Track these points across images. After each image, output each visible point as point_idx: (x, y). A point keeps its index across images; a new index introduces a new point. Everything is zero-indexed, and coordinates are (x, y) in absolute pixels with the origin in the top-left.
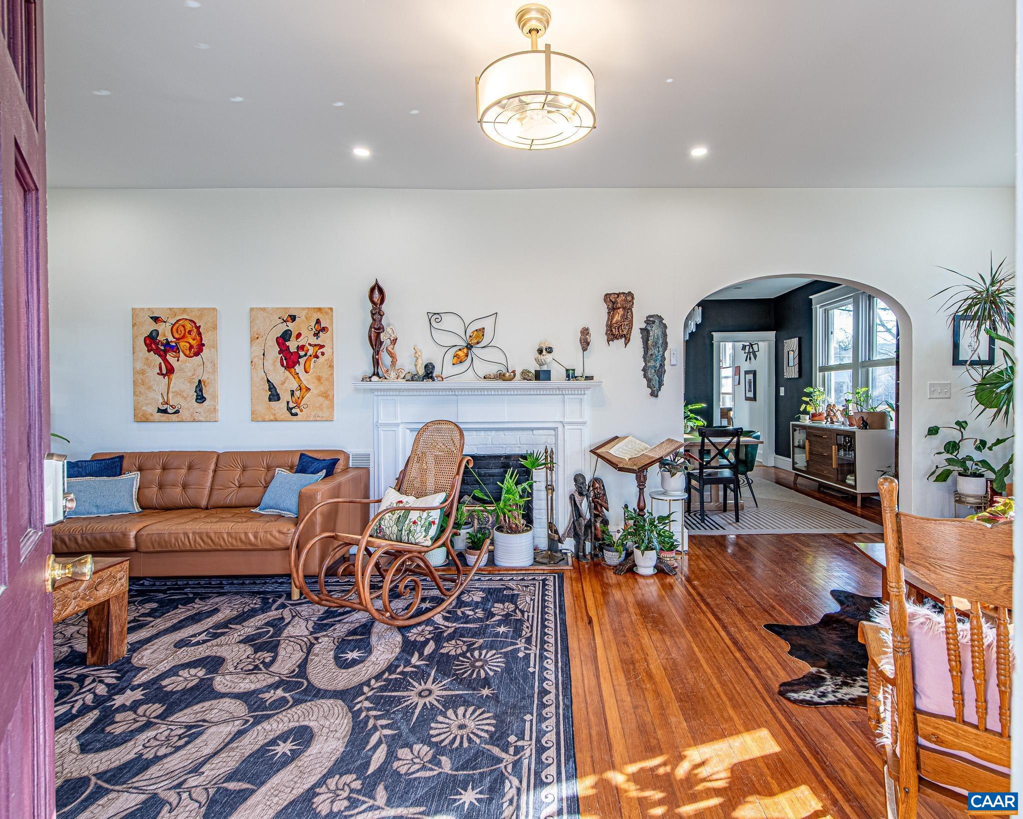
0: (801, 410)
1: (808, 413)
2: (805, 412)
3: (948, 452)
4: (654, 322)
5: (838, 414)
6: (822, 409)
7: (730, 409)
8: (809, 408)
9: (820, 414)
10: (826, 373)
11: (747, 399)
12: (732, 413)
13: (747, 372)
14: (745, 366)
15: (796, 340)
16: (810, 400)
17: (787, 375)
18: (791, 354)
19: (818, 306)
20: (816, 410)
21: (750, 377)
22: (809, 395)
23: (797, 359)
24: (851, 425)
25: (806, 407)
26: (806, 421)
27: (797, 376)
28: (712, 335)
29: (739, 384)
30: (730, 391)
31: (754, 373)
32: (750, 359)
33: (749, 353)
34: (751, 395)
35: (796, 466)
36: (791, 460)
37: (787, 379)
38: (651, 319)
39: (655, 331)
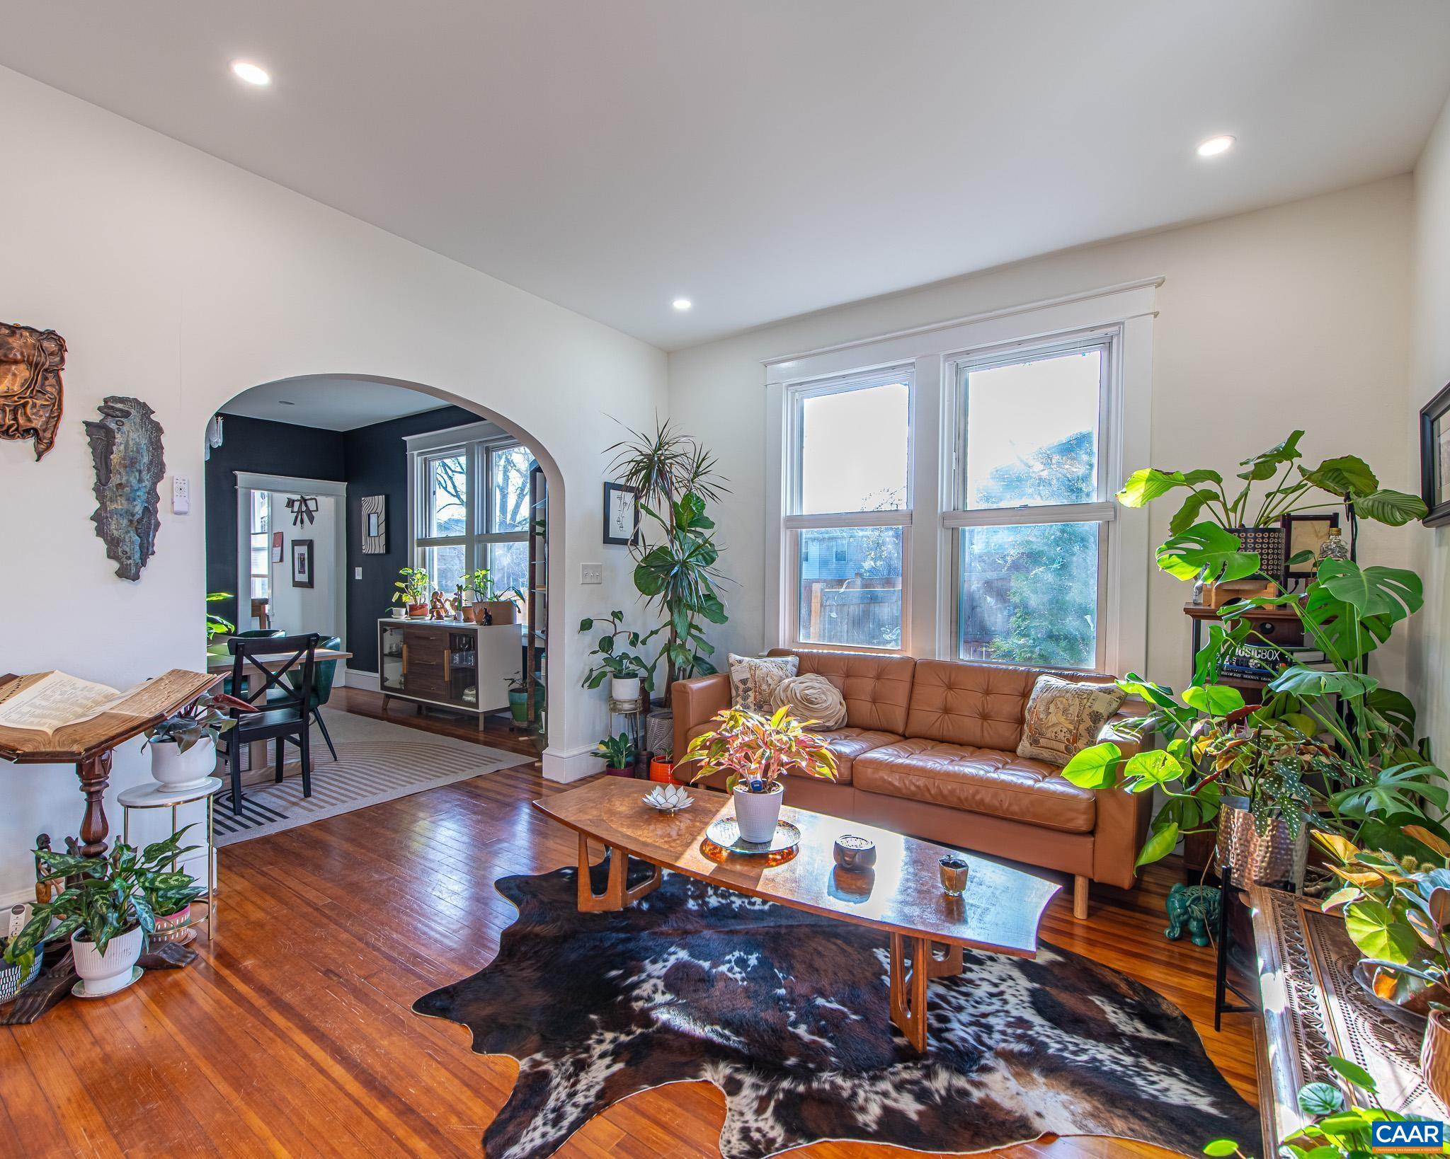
0: (393, 600)
1: (404, 605)
2: (400, 604)
3: (603, 651)
4: (126, 414)
5: (448, 605)
6: (426, 598)
7: (265, 601)
8: (405, 598)
9: (423, 606)
10: (427, 548)
11: (297, 584)
12: (267, 607)
13: (295, 543)
14: (293, 533)
15: (381, 498)
16: (406, 586)
17: (366, 549)
18: (374, 518)
19: (415, 453)
20: (416, 601)
21: (303, 550)
22: (404, 579)
23: (383, 527)
24: (467, 620)
25: (400, 597)
26: (402, 616)
27: (382, 551)
28: (235, 477)
29: (281, 560)
30: (265, 572)
31: (310, 544)
32: (302, 522)
33: (300, 512)
34: (303, 578)
35: (387, 684)
36: (378, 675)
37: (368, 555)
38: (119, 406)
39: (128, 436)
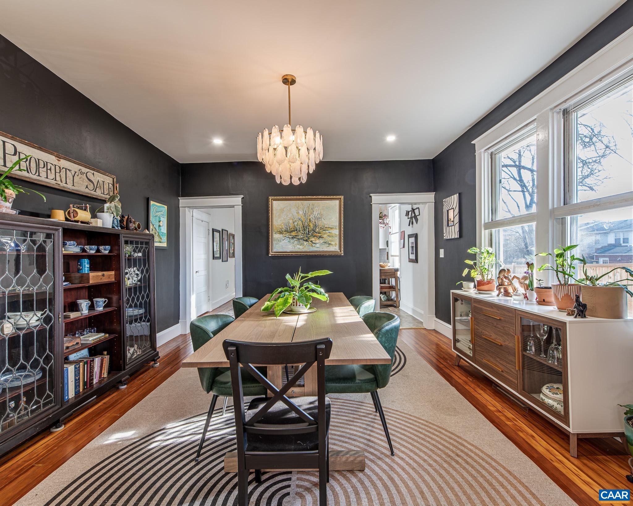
0: (464, 275)
1: (472, 280)
2: (469, 279)
5: (516, 283)
6: (492, 274)
7: (397, 270)
8: (474, 274)
9: (489, 282)
10: (493, 230)
11: (411, 261)
12: (399, 273)
13: (410, 236)
14: (409, 230)
15: (456, 197)
16: (475, 264)
17: (446, 236)
18: (451, 212)
19: (481, 150)
20: (483, 276)
21: (412, 240)
22: (473, 257)
23: (458, 217)
24: (542, 302)
25: (469, 272)
26: (470, 290)
27: (457, 236)
28: (371, 197)
29: (404, 247)
30: (398, 254)
31: (416, 236)
32: (412, 223)
33: (412, 218)
34: (413, 257)
35: (458, 344)
37: (447, 240)
